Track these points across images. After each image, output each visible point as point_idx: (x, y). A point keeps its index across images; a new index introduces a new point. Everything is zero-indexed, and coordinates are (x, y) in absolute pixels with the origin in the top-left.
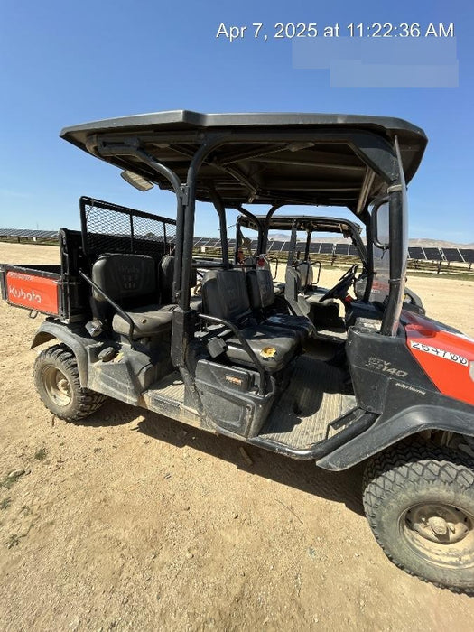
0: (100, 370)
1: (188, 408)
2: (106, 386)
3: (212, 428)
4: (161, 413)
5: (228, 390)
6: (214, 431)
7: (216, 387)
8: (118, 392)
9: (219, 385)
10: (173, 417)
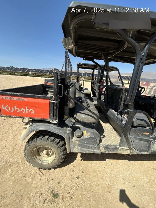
0: (78, 142)
1: (122, 147)
2: (83, 149)
3: (136, 152)
4: (108, 152)
5: (143, 138)
6: (137, 154)
7: (139, 137)
8: (90, 150)
9: (140, 136)
10: (115, 152)
